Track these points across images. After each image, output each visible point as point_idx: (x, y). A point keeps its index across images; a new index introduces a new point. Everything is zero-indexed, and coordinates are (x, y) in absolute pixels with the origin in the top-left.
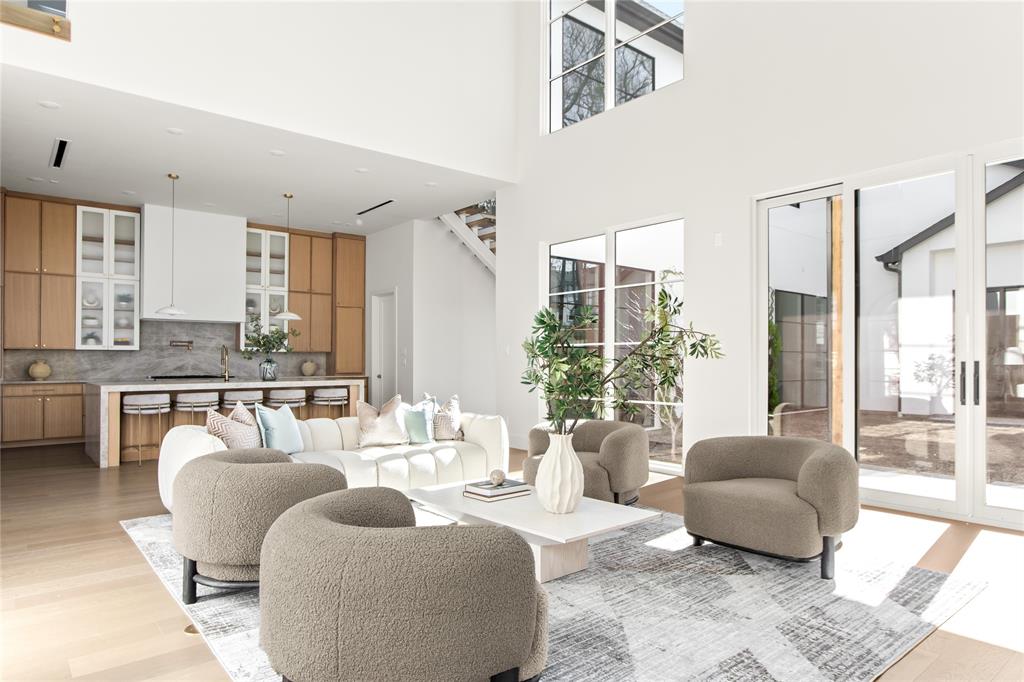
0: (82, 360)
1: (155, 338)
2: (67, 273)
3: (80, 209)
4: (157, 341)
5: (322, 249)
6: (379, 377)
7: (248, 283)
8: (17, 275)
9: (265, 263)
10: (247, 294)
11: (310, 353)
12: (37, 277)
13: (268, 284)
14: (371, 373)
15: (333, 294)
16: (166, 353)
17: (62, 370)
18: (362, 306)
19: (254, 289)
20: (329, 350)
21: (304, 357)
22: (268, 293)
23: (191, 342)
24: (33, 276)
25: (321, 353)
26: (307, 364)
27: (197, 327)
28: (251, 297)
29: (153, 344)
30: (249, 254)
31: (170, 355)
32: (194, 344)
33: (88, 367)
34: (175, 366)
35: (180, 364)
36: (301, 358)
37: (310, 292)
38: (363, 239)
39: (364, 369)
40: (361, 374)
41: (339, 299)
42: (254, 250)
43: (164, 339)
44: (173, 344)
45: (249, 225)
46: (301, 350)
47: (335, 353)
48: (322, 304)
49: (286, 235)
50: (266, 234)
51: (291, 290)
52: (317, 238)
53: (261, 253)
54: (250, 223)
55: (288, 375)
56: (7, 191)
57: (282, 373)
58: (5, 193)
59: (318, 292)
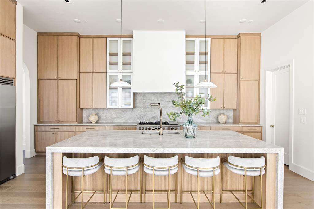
0: (112, 113)
1: (143, 102)
2: (103, 71)
3: (108, 39)
4: (143, 104)
5: (232, 45)
6: (272, 126)
7: (186, 70)
8: (84, 74)
9: (197, 58)
10: (186, 76)
11: (223, 109)
12: (92, 74)
13: (198, 70)
14: (265, 123)
15: (238, 73)
16: (147, 110)
17: (104, 118)
18: (259, 79)
19: (190, 73)
20: (236, 108)
21: (219, 112)
22: (199, 75)
23: (159, 104)
24: (90, 74)
25: (230, 109)
26: (222, 116)
27: (162, 95)
28: (189, 78)
29: (142, 105)
30: (187, 54)
31: (150, 111)
32: (161, 105)
33: (114, 116)
34: (152, 116)
35: (154, 115)
36: (217, 113)
37: (224, 73)
38: (259, 35)
39: (259, 120)
40: (256, 123)
41: (242, 75)
42: (190, 51)
43: (147, 102)
44: (151, 105)
45: (187, 36)
46: (218, 108)
47: (239, 110)
48: (231, 80)
49: (209, 40)
50: (197, 41)
51: (212, 72)
52: (228, 40)
53: (194, 53)
54: (187, 35)
55: (210, 122)
56: (80, 35)
57: (207, 121)
58: (79, 36)
59: (229, 72)
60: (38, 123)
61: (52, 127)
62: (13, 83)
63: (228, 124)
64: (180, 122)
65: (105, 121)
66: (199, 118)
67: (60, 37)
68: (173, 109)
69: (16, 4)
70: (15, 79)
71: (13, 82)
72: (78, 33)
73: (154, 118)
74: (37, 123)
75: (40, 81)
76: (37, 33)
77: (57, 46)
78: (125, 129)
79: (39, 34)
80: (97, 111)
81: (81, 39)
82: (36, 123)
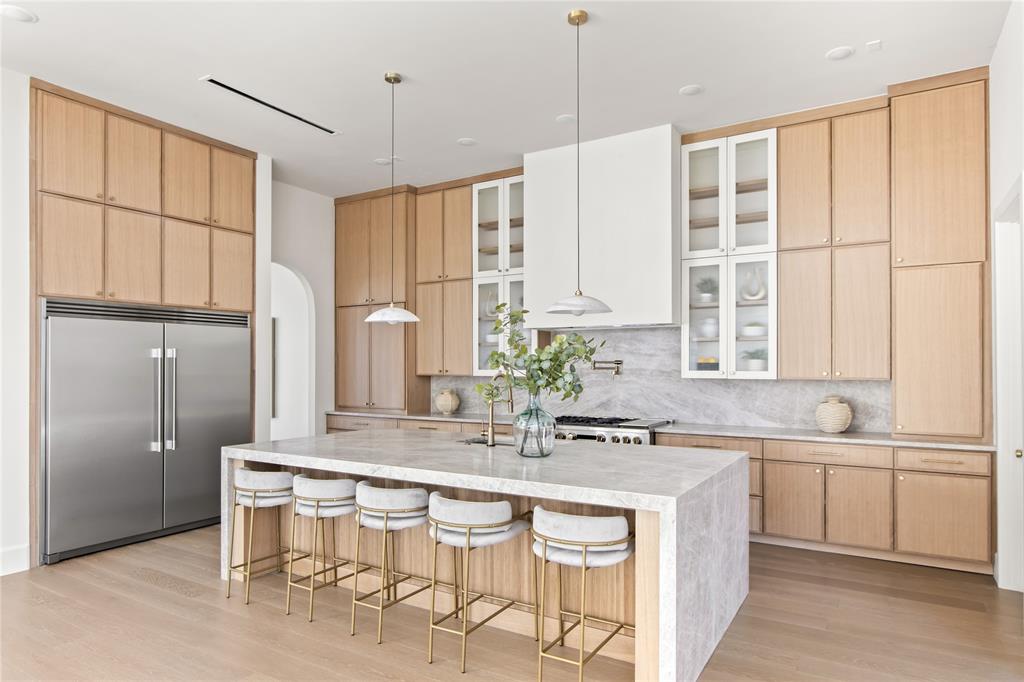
2: (465, 276)
3: (476, 188)
8: (426, 286)
9: (727, 205)
12: (441, 285)
13: (733, 243)
16: (586, 380)
17: (477, 401)
18: (983, 259)
19: (703, 258)
22: (734, 261)
23: (620, 362)
24: (438, 285)
27: (629, 336)
28: (706, 275)
30: (695, 195)
32: (624, 366)
34: (598, 402)
35: (604, 398)
37: (830, 245)
38: (981, 76)
39: (988, 426)
40: (975, 439)
42: (703, 184)
44: (597, 366)
46: (807, 376)
47: (895, 382)
49: (770, 134)
50: (727, 147)
51: (783, 246)
52: (845, 120)
53: (718, 190)
54: (685, 133)
55: (795, 427)
56: (416, 189)
57: (782, 421)
58: (413, 191)
59: (852, 240)
60: (336, 410)
61: (356, 421)
62: (249, 322)
63: (870, 439)
64: (687, 421)
65: (478, 412)
66: (750, 411)
67: (374, 202)
68: (661, 378)
69: (255, 160)
70: (253, 312)
71: (249, 319)
72: (408, 186)
73: (603, 405)
74: (333, 409)
75: (340, 311)
76: (336, 200)
77: (369, 223)
78: (505, 434)
79: (339, 202)
80: (460, 385)
81: (420, 198)
82: (331, 409)
